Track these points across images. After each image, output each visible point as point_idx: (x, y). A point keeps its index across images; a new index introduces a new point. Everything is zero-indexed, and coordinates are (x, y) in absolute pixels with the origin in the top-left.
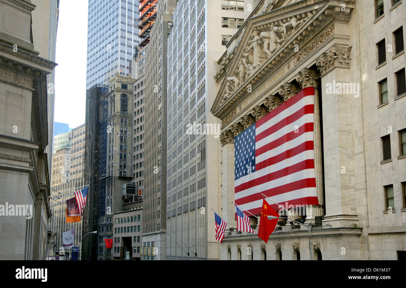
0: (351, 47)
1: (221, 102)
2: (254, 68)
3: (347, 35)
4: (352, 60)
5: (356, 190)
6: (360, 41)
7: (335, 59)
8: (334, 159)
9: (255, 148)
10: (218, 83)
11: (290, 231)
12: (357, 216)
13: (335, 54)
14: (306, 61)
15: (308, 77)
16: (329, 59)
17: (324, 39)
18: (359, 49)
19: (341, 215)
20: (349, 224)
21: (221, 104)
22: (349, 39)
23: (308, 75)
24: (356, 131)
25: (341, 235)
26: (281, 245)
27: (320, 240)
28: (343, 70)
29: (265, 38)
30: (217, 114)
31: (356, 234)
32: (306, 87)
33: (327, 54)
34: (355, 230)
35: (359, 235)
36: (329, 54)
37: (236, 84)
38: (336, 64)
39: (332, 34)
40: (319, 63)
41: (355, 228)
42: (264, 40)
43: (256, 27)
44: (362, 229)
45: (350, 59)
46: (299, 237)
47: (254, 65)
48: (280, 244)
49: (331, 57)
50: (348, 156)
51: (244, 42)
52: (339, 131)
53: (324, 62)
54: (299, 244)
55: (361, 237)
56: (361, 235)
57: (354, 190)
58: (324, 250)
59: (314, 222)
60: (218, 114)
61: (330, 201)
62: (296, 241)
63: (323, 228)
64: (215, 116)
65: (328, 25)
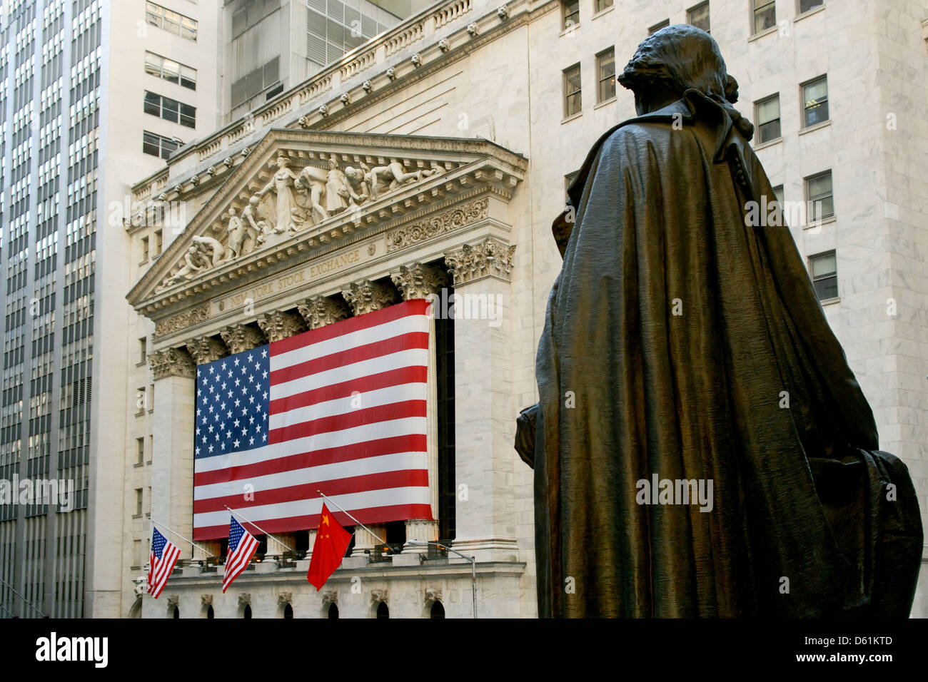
0: (514, 247)
1: (161, 284)
2: (279, 233)
3: (507, 222)
4: (514, 270)
5: (517, 497)
6: (532, 240)
7: (488, 261)
8: (480, 439)
9: (268, 396)
10: (131, 235)
11: (363, 566)
12: (515, 541)
13: (490, 253)
14: (418, 249)
15: (419, 280)
16: (477, 260)
17: (464, 218)
18: (531, 254)
19: (493, 540)
20: (504, 556)
21: (160, 290)
22: (509, 231)
23: (421, 277)
24: (521, 396)
25: (493, 575)
26: (338, 594)
27: (443, 585)
28: (501, 283)
29: (313, 179)
30: (145, 308)
31: (515, 573)
32: (414, 297)
33: (471, 248)
34: (515, 566)
35: (519, 575)
36: (474, 249)
37: (216, 255)
38: (491, 271)
39: (484, 216)
40: (452, 260)
41: (513, 563)
42: (311, 183)
43: (286, 151)
44: (525, 564)
45: (512, 267)
46: (388, 580)
47: (279, 227)
48: (336, 593)
49: (480, 256)
50: (505, 437)
51: (249, 171)
52: (493, 391)
53: (462, 262)
54: (386, 591)
55: (522, 578)
56: (523, 575)
57: (511, 496)
58: (451, 601)
59: (427, 551)
60: (150, 309)
61: (467, 514)
62: (381, 586)
63: (451, 562)
64: (136, 310)
65: (475, 196)
